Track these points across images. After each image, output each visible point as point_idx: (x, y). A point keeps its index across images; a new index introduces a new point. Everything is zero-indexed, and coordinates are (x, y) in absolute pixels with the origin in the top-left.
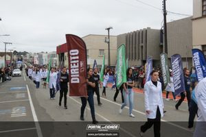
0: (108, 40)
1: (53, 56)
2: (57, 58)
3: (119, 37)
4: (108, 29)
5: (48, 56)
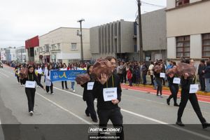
0: (80, 33)
1: (22, 51)
2: (26, 54)
3: (92, 30)
4: (80, 21)
5: (17, 51)
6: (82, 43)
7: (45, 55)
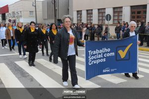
0: (34, 5)
3: (43, 2)
6: (36, 11)
7: (12, 19)
